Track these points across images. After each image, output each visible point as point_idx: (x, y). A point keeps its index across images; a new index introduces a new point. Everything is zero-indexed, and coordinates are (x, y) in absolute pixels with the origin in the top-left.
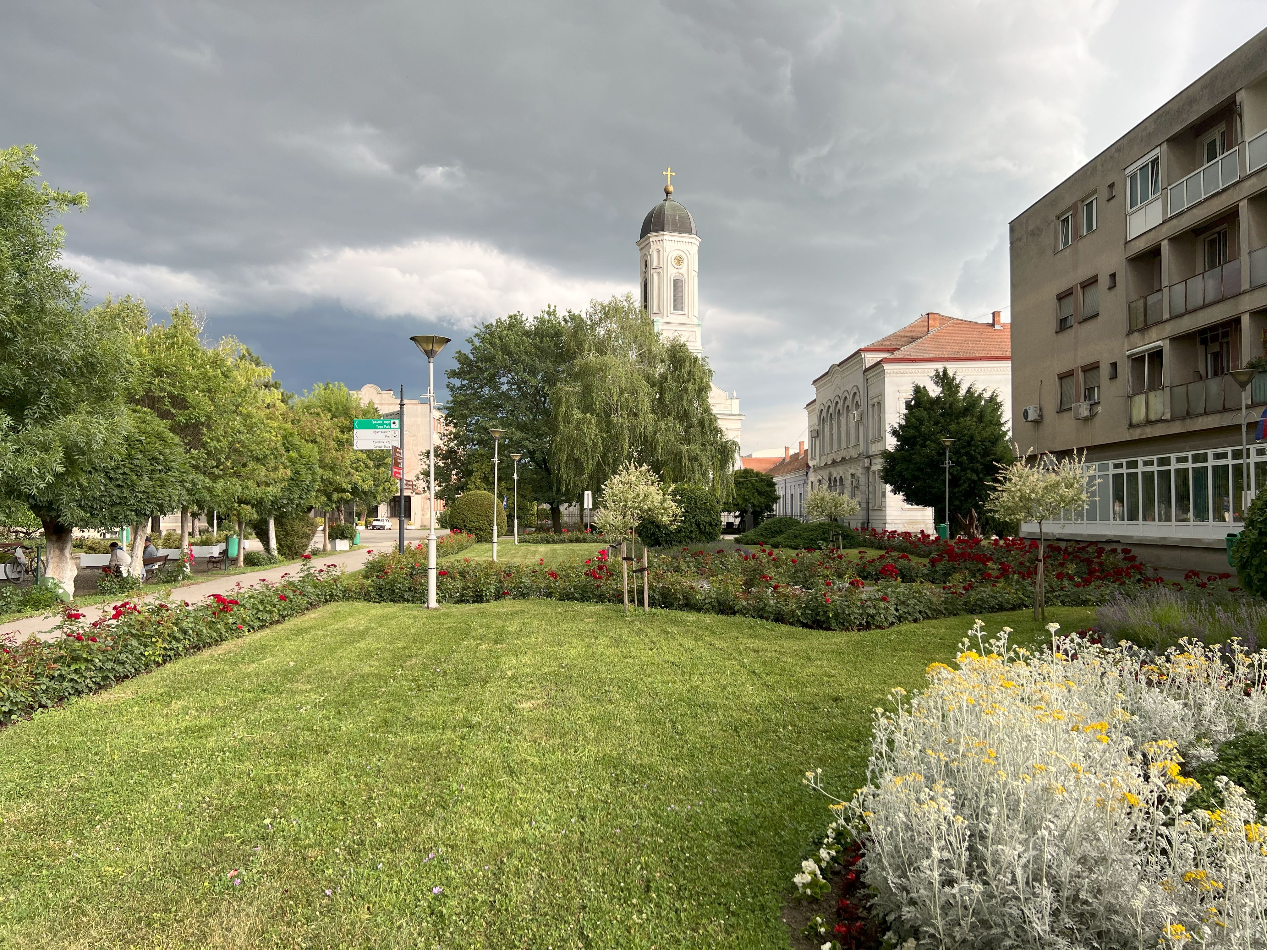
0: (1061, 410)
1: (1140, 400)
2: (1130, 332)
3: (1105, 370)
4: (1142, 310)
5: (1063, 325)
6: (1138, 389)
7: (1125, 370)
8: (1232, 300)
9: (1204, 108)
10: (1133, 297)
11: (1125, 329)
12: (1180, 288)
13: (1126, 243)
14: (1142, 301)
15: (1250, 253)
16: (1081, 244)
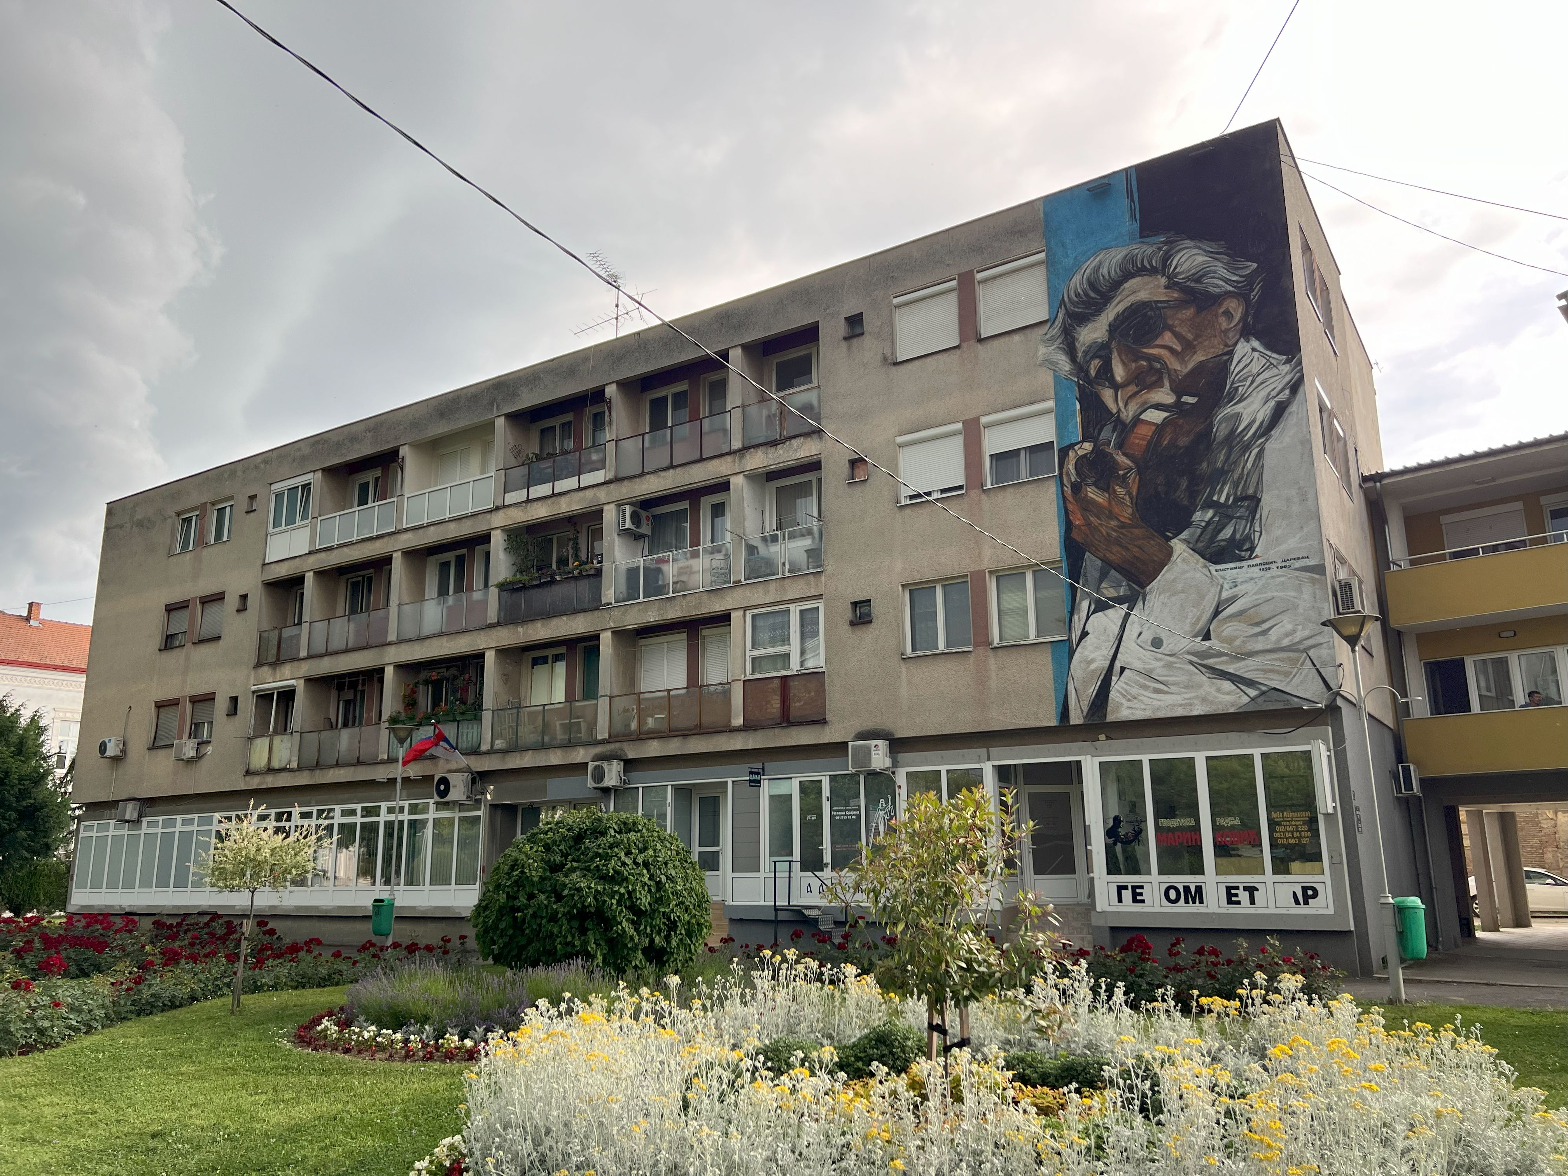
0: (154, 747)
1: (262, 744)
2: (259, 665)
3: (221, 704)
4: (276, 643)
5: (169, 643)
6: (261, 730)
7: (248, 706)
8: (377, 649)
9: (366, 449)
10: (266, 626)
11: (254, 660)
12: (320, 627)
13: (264, 565)
14: (276, 632)
15: (399, 605)
16: (206, 552)
